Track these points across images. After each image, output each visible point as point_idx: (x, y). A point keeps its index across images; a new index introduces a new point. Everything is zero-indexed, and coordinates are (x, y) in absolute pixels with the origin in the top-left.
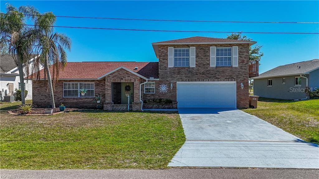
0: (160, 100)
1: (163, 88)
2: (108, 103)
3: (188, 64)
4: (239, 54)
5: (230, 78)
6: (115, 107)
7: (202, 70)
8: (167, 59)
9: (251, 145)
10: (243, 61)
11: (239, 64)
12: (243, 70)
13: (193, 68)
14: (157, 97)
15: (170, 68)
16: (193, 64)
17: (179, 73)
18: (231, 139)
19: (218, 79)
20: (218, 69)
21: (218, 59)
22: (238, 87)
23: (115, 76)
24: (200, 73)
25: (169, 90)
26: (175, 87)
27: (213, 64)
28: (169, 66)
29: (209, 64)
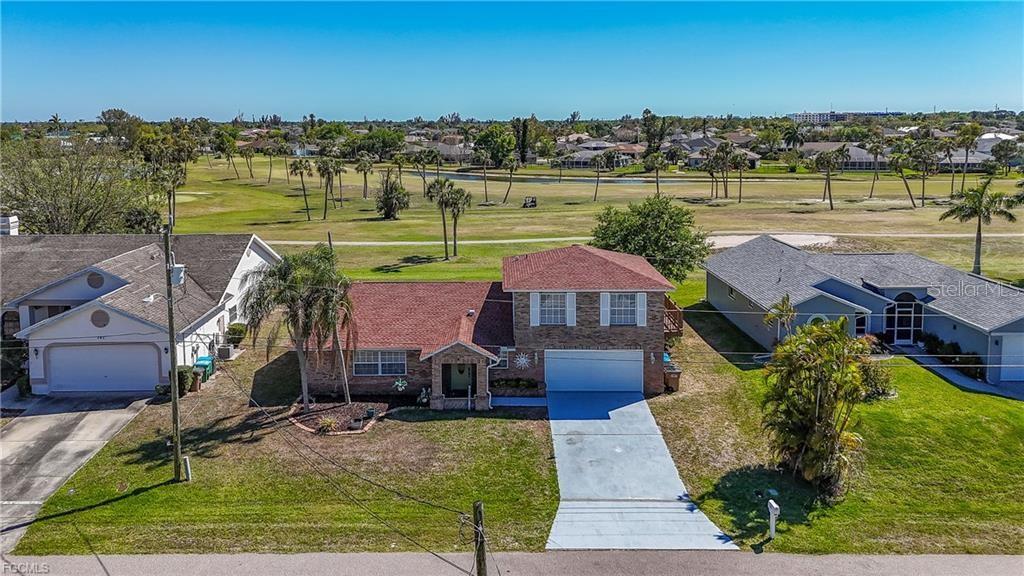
0: (518, 380)
1: (522, 361)
2: (437, 398)
3: (564, 319)
4: (648, 305)
5: (634, 345)
6: (446, 403)
7: (587, 331)
8: (528, 313)
9: (627, 510)
10: (654, 318)
11: (648, 321)
12: (654, 332)
13: (572, 328)
14: (511, 376)
15: (533, 327)
16: (571, 320)
17: (548, 335)
18: (611, 497)
19: (613, 346)
20: (613, 330)
21: (613, 313)
22: (647, 359)
23: (447, 355)
24: (584, 336)
25: (532, 363)
26: (541, 360)
27: (605, 322)
28: (532, 325)
29: (598, 321)
